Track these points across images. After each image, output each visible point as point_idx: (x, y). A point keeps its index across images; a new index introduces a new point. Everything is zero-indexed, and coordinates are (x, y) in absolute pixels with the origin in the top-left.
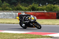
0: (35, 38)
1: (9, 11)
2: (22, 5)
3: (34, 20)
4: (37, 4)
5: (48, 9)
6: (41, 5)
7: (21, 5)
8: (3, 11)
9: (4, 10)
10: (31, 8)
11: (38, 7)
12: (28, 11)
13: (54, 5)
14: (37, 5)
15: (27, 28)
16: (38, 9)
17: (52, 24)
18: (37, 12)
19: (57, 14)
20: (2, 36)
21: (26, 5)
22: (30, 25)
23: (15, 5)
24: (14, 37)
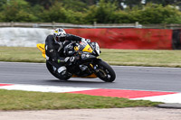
0: (106, 107)
1: (27, 24)
2: (66, 6)
3: (92, 54)
4: (112, 2)
5: (147, 18)
6: (125, 7)
7: (63, 6)
8: (9, 24)
9: (10, 21)
10: (93, 15)
11: (116, 13)
12: (86, 23)
13: (164, 6)
14: (113, 5)
15: (71, 79)
16: (117, 17)
17: (159, 64)
18: (114, 26)
19: (175, 34)
20: (6, 102)
21: (79, 5)
22: (80, 69)
23: (45, 5)
24: (43, 105)
